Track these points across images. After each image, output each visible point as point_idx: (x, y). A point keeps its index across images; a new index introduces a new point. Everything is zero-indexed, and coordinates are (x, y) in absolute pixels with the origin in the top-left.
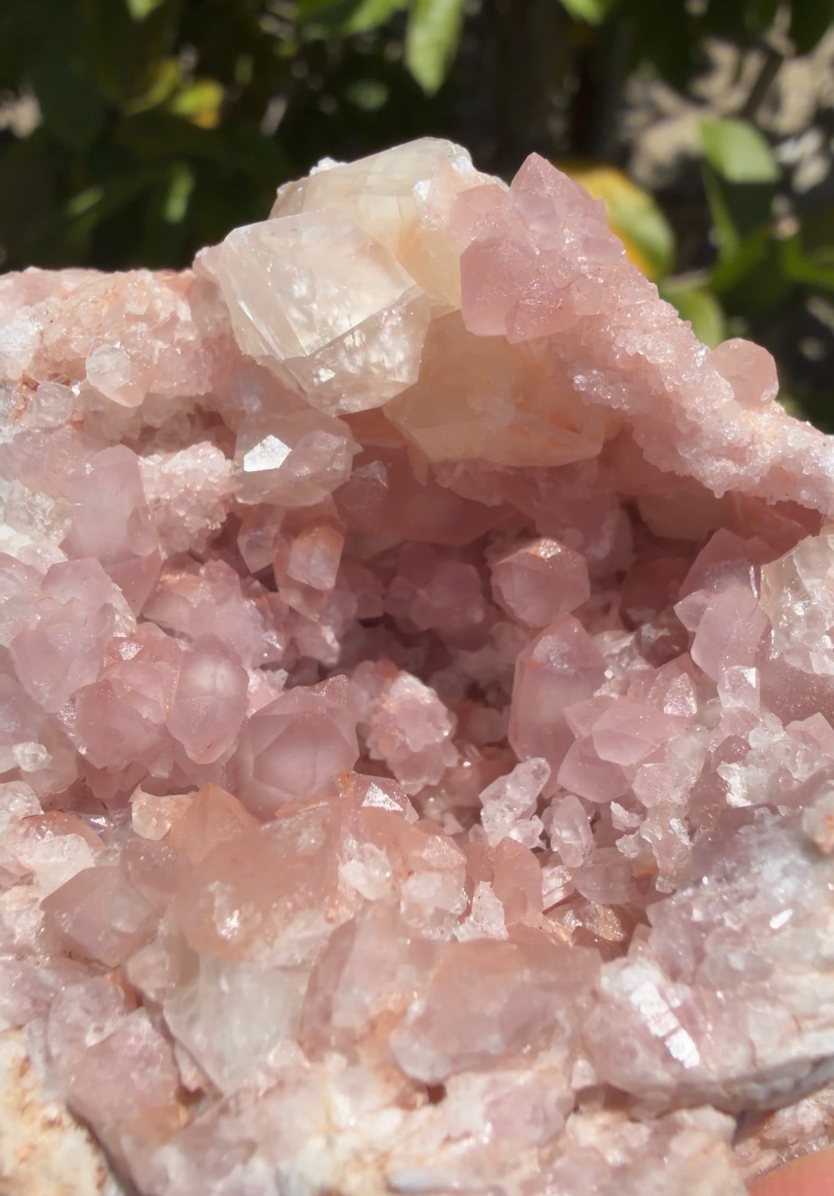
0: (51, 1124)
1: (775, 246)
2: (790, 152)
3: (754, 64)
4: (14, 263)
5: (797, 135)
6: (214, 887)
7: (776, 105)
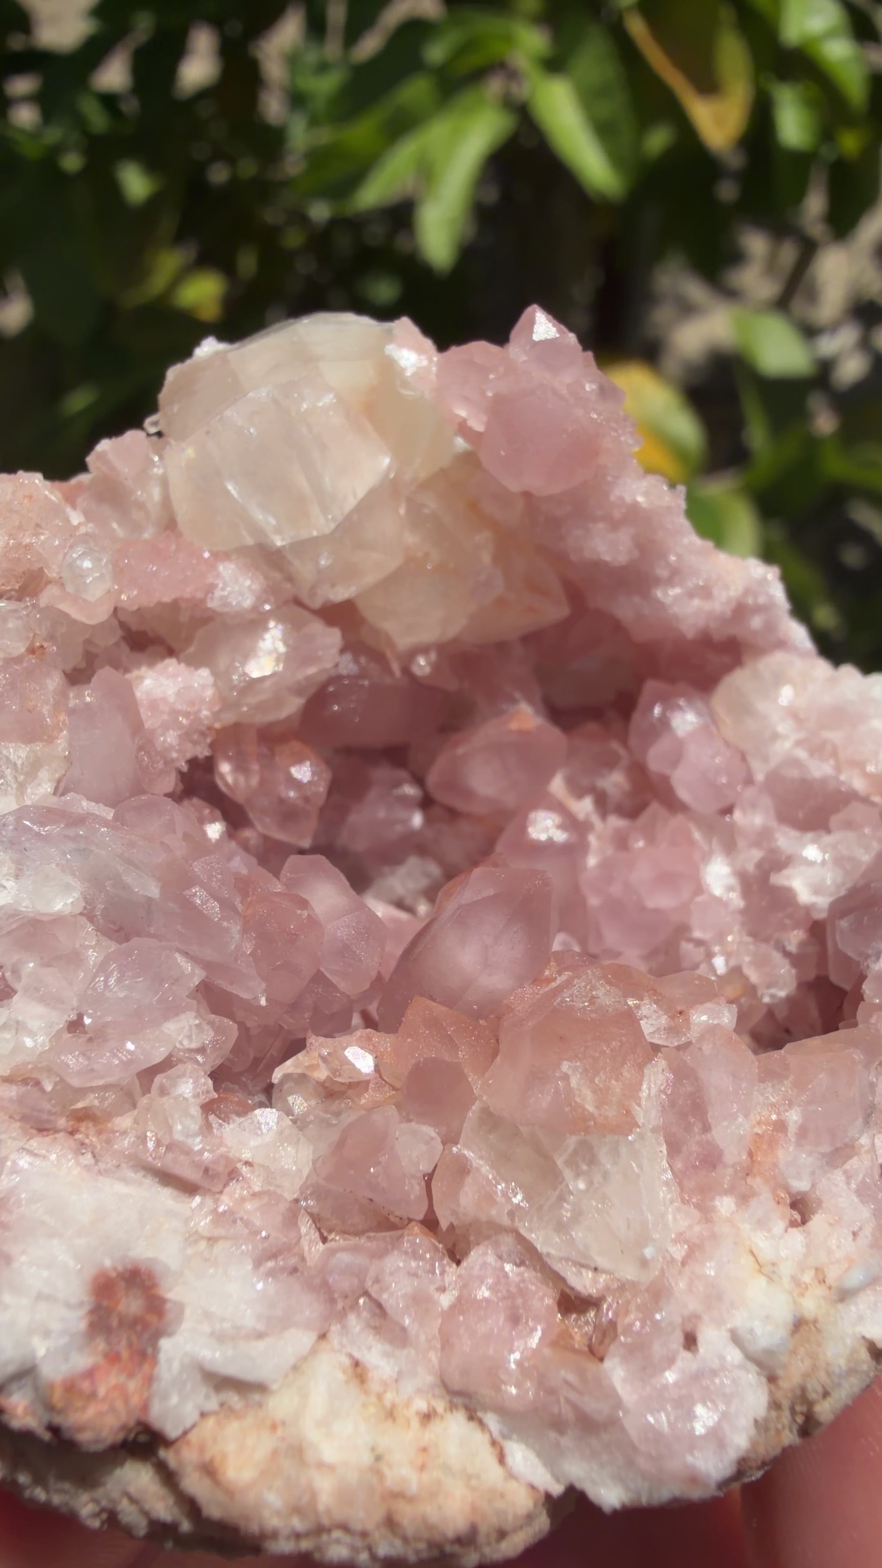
0: (427, 1417)
1: (812, 444)
2: (828, 346)
3: (789, 253)
4: (10, 468)
5: (833, 328)
6: (565, 1066)
7: (813, 296)
